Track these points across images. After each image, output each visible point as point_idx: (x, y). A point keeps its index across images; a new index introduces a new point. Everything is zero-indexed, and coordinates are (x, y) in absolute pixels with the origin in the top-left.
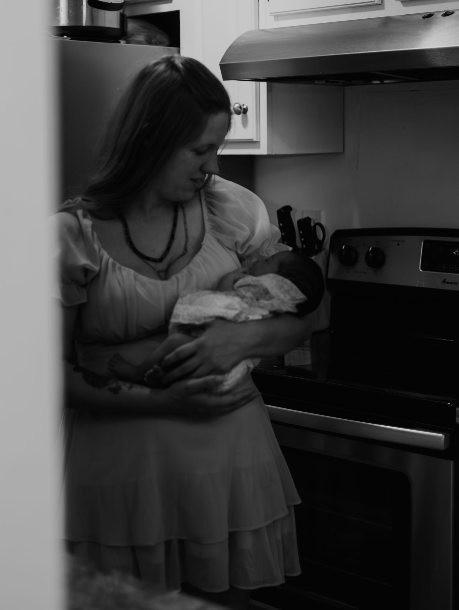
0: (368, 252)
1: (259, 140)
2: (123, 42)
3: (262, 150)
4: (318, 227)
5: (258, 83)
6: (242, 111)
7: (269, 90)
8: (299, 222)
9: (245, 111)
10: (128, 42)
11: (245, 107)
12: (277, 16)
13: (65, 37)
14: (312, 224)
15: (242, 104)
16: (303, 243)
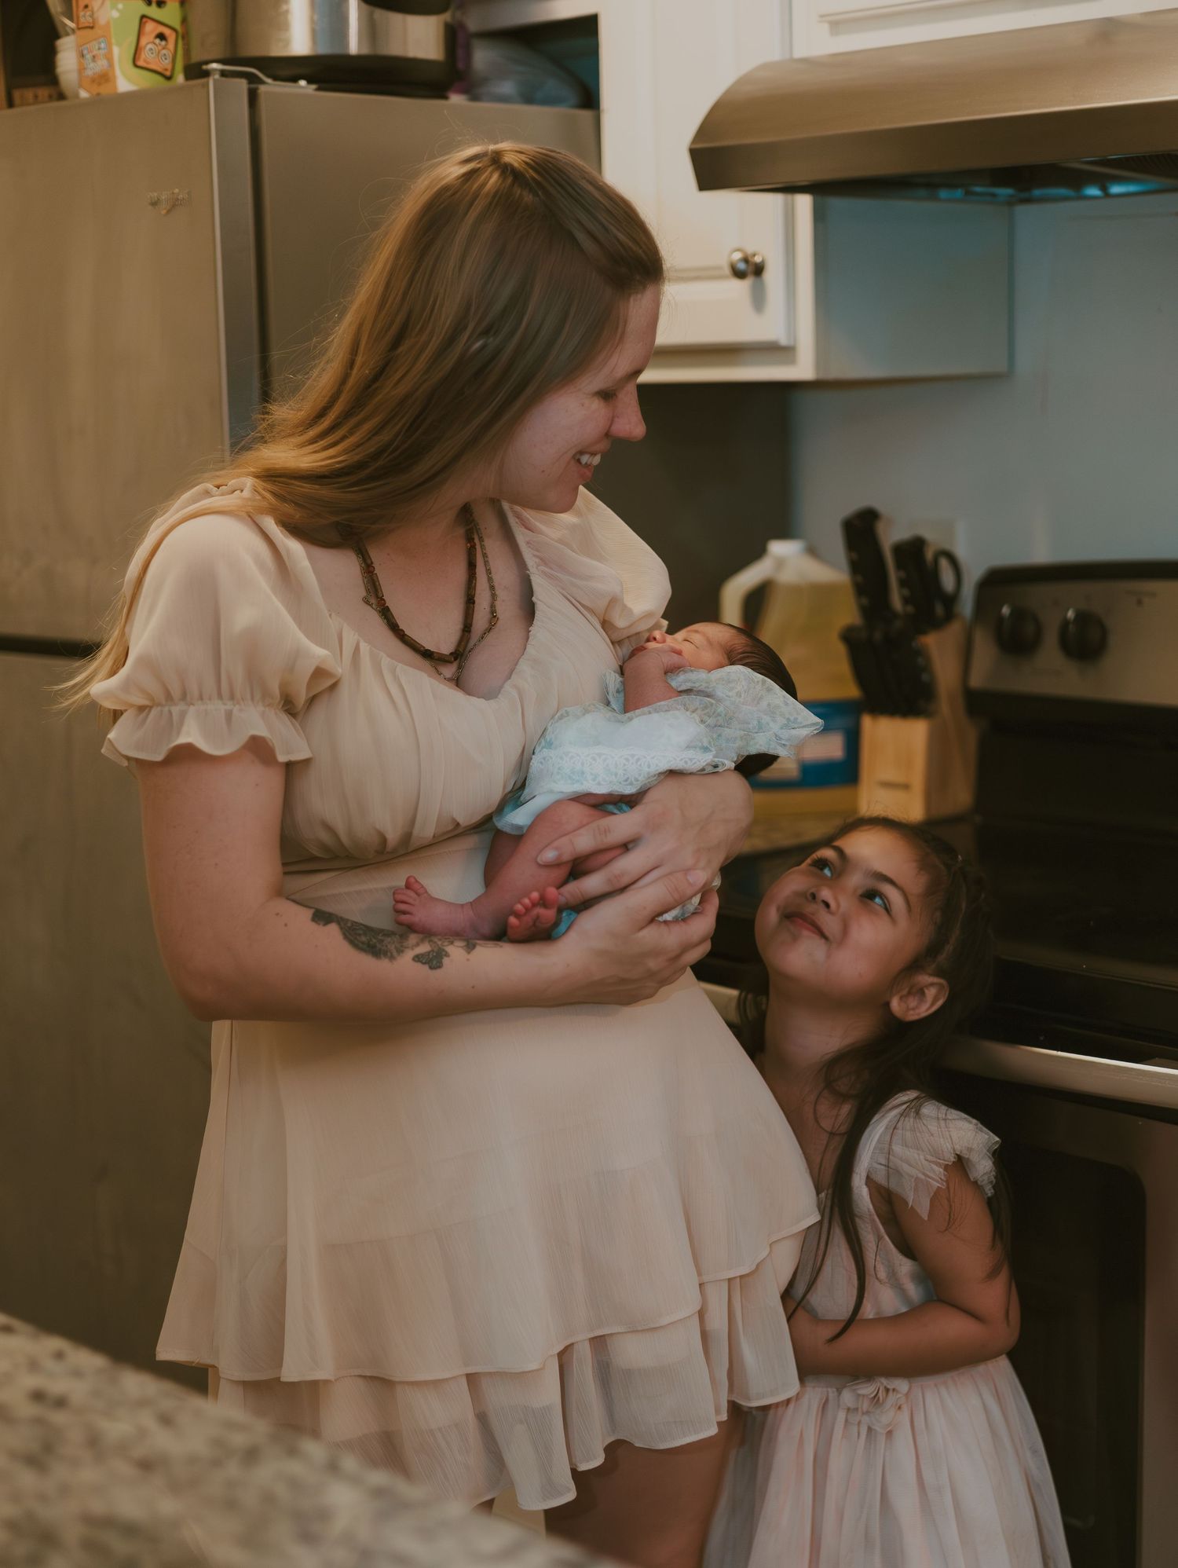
0: (1066, 623)
1: (792, 343)
2: (456, 99)
3: (802, 370)
4: (944, 563)
5: (789, 196)
6: (751, 269)
7: (819, 216)
8: (900, 550)
9: (758, 270)
10: (475, 98)
11: (758, 259)
12: (837, 24)
13: (303, 83)
14: (929, 555)
15: (750, 250)
16: (906, 601)
